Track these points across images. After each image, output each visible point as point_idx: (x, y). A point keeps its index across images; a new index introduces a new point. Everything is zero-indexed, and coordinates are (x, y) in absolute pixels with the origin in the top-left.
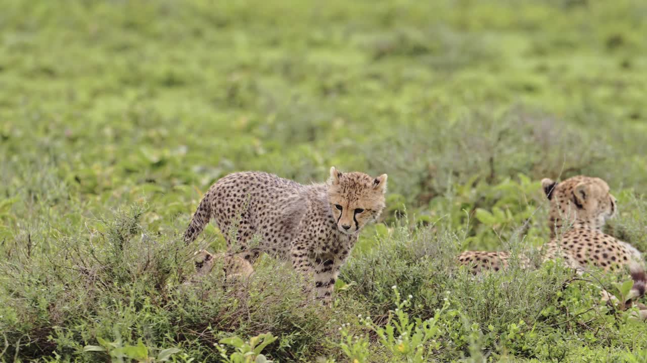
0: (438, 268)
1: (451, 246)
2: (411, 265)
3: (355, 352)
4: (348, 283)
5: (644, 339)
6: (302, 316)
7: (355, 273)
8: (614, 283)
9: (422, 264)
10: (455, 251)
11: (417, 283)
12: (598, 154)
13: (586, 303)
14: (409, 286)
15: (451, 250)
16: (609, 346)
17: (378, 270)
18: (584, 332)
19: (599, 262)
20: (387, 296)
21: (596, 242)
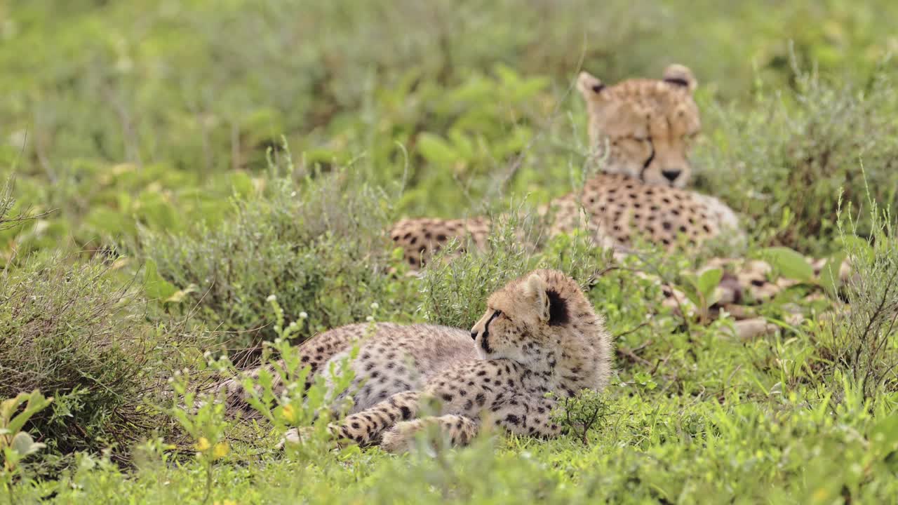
0: (351, 255)
1: (375, 213)
2: (300, 250)
3: (199, 425)
4: (182, 288)
5: (746, 379)
6: (94, 357)
7: (194, 269)
8: (685, 273)
9: (321, 249)
10: (383, 221)
11: (312, 285)
12: (645, 24)
13: (632, 313)
14: (298, 292)
15: (375, 219)
16: (680, 394)
17: (239, 260)
18: (631, 368)
19: (656, 237)
20: (256, 311)
21: (649, 201)
